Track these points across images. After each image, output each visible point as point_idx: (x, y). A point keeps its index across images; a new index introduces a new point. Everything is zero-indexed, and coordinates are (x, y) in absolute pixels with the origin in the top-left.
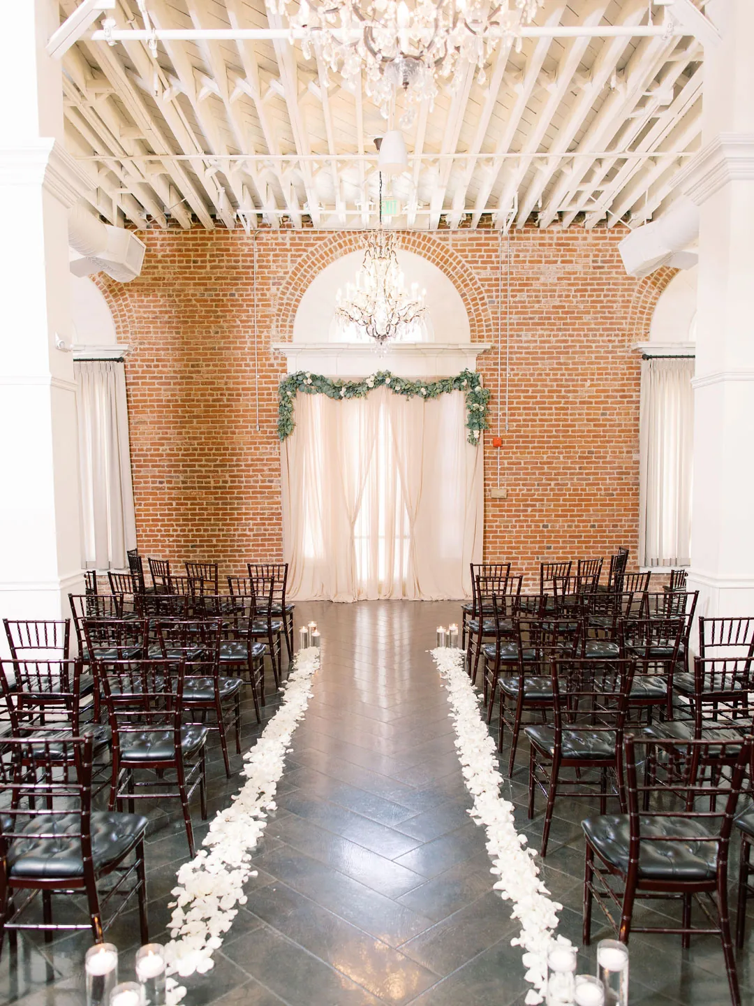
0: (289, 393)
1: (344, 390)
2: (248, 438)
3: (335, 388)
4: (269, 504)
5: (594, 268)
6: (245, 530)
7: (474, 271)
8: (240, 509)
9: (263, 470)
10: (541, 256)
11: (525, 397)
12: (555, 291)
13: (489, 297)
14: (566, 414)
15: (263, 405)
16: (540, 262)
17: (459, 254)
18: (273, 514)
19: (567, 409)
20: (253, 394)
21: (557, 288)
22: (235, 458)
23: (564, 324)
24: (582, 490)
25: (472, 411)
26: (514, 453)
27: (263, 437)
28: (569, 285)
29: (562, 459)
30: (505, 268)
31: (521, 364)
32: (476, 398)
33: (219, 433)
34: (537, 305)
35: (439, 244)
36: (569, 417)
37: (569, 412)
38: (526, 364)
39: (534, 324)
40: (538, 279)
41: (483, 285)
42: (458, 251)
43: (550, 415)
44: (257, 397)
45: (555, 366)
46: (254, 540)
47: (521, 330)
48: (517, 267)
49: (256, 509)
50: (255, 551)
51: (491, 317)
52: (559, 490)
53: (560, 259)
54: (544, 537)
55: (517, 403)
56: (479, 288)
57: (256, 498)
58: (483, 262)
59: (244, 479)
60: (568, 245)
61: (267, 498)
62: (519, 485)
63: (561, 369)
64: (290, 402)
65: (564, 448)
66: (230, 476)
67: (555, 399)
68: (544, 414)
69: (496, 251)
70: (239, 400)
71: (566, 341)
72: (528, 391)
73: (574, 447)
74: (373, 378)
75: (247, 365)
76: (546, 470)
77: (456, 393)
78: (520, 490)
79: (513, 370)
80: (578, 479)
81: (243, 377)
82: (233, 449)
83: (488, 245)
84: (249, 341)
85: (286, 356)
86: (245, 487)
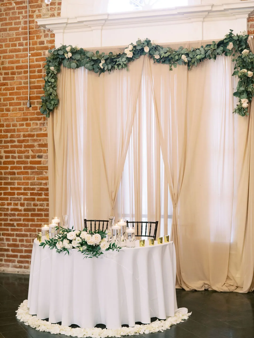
0: (52, 68)
1: (103, 62)
2: (20, 115)
3: (94, 60)
4: (38, 179)
6: (16, 205)
8: (13, 184)
9: (33, 146)
15: (34, 82)
18: (42, 189)
20: (26, 72)
22: (9, 134)
25: (240, 77)
27: (33, 114)
32: (243, 63)
44: (28, 74)
46: (25, 215)
49: (27, 184)
50: (25, 225)
57: (27, 173)
59: (16, 155)
61: (37, 173)
64: (56, 79)
66: (5, 152)
70: (13, 79)
74: (131, 48)
75: (21, 44)
77: (220, 59)
81: (17, 56)
82: (8, 126)
84: (22, 21)
85: (54, 32)
86: (18, 162)
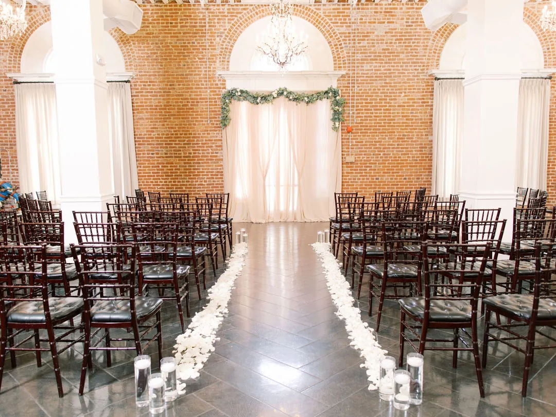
0: (227, 101)
1: (259, 98)
2: (203, 128)
3: (254, 97)
4: (216, 166)
5: (407, 26)
6: (202, 182)
7: (336, 28)
8: (199, 169)
9: (212, 147)
10: (375, 19)
11: (366, 103)
12: (383, 40)
13: (345, 43)
14: (390, 113)
15: (212, 108)
16: (375, 23)
17: (327, 18)
18: (218, 172)
19: (391, 110)
20: (206, 102)
21: (385, 38)
22: (195, 140)
23: (389, 60)
24: (399, 157)
25: (335, 111)
26: (359, 136)
27: (212, 127)
28: (392, 36)
29: (387, 139)
30: (354, 26)
31: (364, 83)
32: (337, 103)
33: (186, 125)
34: (373, 49)
35: (315, 12)
36: (392, 115)
37: (392, 111)
38: (367, 83)
39: (371, 60)
40: (374, 33)
41: (341, 37)
42: (326, 16)
43: (380, 113)
44: (208, 103)
45: (383, 84)
46: (207, 188)
47: (364, 63)
48: (361, 26)
49: (209, 169)
51: (346, 55)
52: (385, 157)
53: (386, 21)
54: (376, 185)
55: (361, 106)
56: (339, 38)
57: (208, 163)
58: (341, 23)
59: (201, 152)
60: (392, 12)
61: (215, 163)
62: (362, 155)
63: (387, 86)
64: (228, 106)
65: (388, 133)
66: (193, 150)
67: (383, 104)
68: (377, 113)
69: (349, 16)
70: (198, 105)
71: (390, 70)
72: (367, 99)
73: (394, 132)
74: (276, 92)
75: (202, 85)
76: (378, 146)
77: (325, 100)
78: (363, 158)
79: (359, 87)
80: (396, 151)
81: (200, 92)
82: (194, 134)
83: (344, 12)
84: (203, 70)
85: (226, 79)
86: (202, 156)
